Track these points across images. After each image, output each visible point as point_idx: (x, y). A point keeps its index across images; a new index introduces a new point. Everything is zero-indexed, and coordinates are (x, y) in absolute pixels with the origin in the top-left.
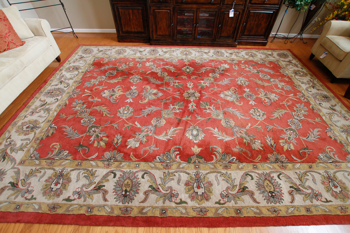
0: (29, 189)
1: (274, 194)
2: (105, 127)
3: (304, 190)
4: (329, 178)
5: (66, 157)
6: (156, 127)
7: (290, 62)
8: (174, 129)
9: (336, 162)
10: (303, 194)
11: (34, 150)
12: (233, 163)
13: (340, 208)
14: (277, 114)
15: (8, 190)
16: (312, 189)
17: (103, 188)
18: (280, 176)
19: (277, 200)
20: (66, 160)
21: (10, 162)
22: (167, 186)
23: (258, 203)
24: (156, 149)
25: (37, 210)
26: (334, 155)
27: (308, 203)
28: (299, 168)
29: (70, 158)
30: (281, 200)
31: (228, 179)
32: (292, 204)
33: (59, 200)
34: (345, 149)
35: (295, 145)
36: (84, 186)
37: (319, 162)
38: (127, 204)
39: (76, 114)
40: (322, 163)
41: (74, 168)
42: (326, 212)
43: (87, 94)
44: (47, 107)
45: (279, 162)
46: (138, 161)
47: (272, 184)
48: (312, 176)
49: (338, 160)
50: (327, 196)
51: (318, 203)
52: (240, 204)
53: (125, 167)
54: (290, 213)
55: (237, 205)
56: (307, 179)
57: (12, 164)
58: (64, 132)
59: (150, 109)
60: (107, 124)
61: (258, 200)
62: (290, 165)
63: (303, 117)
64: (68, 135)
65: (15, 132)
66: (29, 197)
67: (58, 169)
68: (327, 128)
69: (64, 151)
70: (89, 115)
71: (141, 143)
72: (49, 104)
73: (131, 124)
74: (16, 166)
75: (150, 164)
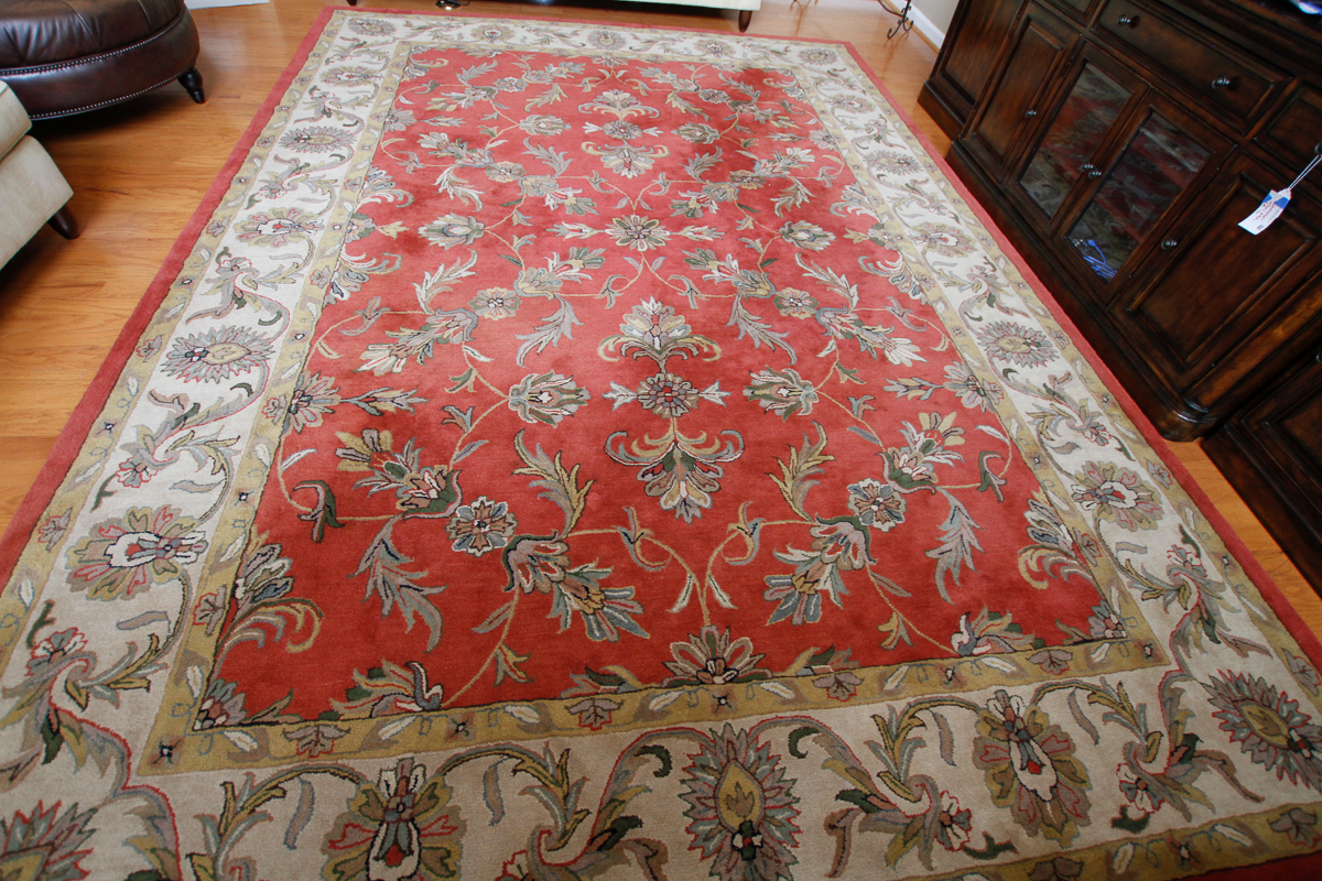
0: (349, 57)
1: (195, 359)
3: (171, 440)
4: (174, 545)
5: (411, 75)
10: (161, 432)
11: (434, 47)
12: (327, 293)
13: (62, 522)
14: (552, 471)
15: (352, 43)
16: (163, 465)
17: (326, 117)
18: (244, 391)
19: (177, 361)
20: (403, 76)
23: (188, 321)
25: (306, 69)
26: (268, 629)
27: (129, 435)
28: (251, 453)
29: (407, 79)
30: (171, 369)
31: (281, 277)
32: (146, 393)
33: (316, 83)
34: (284, 712)
35: (358, 479)
36: (338, 99)
37: (254, 541)
38: (279, 142)
40: (245, 550)
41: (380, 86)
42: (77, 475)
45: (295, 401)
46: (379, 147)
47: (228, 363)
48: (208, 488)
49: (239, 634)
50: (115, 507)
51: (112, 466)
52: (202, 287)
54: (125, 380)
56: (201, 465)
58: (478, 66)
61: (192, 322)
62: (275, 432)
63: (528, 587)
64: (468, 70)
66: (333, 60)
67: (383, 73)
68: (437, 689)
69: (425, 72)
70: (529, 84)
72: (564, 40)
74: (399, 40)
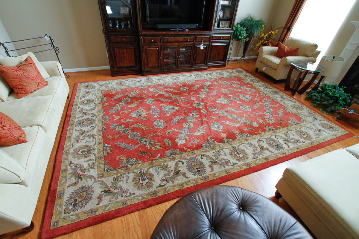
0: (123, 190)
1: (278, 146)
2: (152, 136)
3: (291, 140)
4: (299, 131)
5: (136, 162)
6: (189, 129)
7: (245, 75)
8: (201, 127)
9: (298, 123)
10: (291, 142)
11: (104, 165)
12: (249, 137)
13: (310, 144)
14: (256, 106)
15: (105, 196)
16: (294, 139)
17: (180, 172)
18: (276, 137)
19: (281, 148)
20: (138, 164)
21: (88, 179)
22: (220, 159)
23: (273, 152)
24: (198, 141)
25: (142, 199)
26: (295, 120)
27: (296, 145)
28: (283, 131)
29: (140, 162)
30: (283, 148)
31: (251, 145)
32: (289, 148)
33: (154, 188)
34: (298, 116)
35: (274, 120)
36: (165, 175)
37: (290, 125)
38: (203, 175)
39: (120, 133)
40: (292, 126)
41: (149, 167)
42: (305, 147)
43: (117, 119)
44: (88, 134)
45: (272, 130)
46: (192, 150)
47: (274, 141)
48: (291, 133)
49: (298, 122)
50: (302, 140)
51: (300, 144)
52: (265, 156)
53: (186, 156)
54: (291, 152)
55: (264, 156)
56: (289, 135)
57: (92, 180)
58: (120, 147)
59: (176, 118)
60: (152, 135)
61: (273, 151)
62: (278, 130)
63: (270, 105)
64: (126, 149)
65: (73, 158)
66: (128, 194)
67: (138, 171)
68: (285, 108)
69: (132, 159)
70: (132, 132)
71: (186, 140)
72: (88, 132)
73: (170, 131)
74: (96, 180)
75: (201, 150)
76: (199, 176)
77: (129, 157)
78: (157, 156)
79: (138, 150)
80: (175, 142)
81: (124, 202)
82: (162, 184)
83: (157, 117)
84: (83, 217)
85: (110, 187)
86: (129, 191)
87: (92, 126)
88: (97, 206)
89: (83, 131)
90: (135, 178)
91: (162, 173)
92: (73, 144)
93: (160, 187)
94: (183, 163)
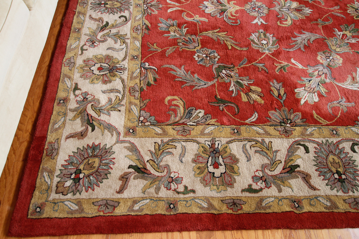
0: (172, 175)
2: (244, 68)
5: (204, 120)
6: (331, 69)
11: (138, 109)
15: (134, 179)
17: (298, 169)
20: (208, 124)
21: (106, 131)
24: (350, 105)
25: (208, 209)
29: (213, 121)
33: (236, 191)
36: (264, 167)
38: (351, 193)
39: (177, 45)
41: (230, 139)
43: (174, 9)
44: (114, 31)
46: (331, 125)
53: (316, 135)
57: (112, 135)
58: (175, 77)
59: (304, 36)
60: (244, 64)
64: (186, 83)
65: (81, 77)
66: (181, 189)
67: (205, 141)
69: (196, 110)
70: (202, 48)
71: (320, 95)
72: (113, 26)
73: (285, 63)
74: (121, 138)
75: (353, 129)
76: (340, 193)
77: (190, 106)
78: (251, 117)
79: (210, 93)
80: (294, 93)
81: (172, 204)
82: (255, 187)
83: (259, 23)
84: (91, 211)
85: (146, 162)
86: (185, 182)
87: (122, 16)
88: (119, 195)
89: (104, 23)
90: (198, 156)
91: (258, 161)
92: (83, 46)
93: (250, 192)
94: (307, 150)
